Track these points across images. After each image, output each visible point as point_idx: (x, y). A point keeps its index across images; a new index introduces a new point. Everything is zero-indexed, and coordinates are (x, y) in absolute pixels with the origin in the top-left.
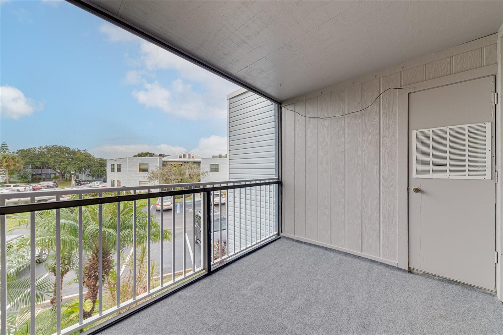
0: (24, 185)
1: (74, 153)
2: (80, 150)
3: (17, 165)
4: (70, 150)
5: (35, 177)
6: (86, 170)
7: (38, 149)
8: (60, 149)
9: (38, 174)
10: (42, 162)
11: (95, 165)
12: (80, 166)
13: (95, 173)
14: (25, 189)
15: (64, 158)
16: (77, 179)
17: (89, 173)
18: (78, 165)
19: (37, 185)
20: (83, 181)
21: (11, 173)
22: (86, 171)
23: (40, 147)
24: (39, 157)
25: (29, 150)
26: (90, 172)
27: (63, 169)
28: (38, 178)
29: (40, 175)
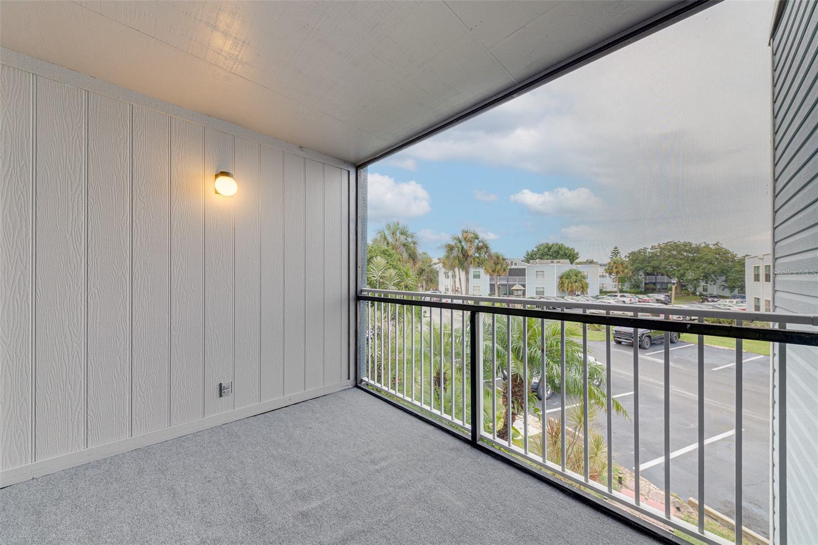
0: (631, 296)
1: (697, 250)
2: (709, 245)
3: (626, 271)
4: (692, 246)
5: (647, 286)
6: (718, 277)
7: (649, 250)
8: (676, 246)
9: (651, 283)
10: (653, 267)
11: (735, 269)
12: (706, 271)
13: (735, 283)
14: (631, 300)
15: (681, 259)
16: (704, 293)
17: (723, 283)
18: (703, 269)
19: (645, 297)
20: (711, 297)
21: (622, 280)
22: (718, 279)
23: (652, 247)
24: (650, 259)
25: (639, 252)
26: (726, 281)
27: (679, 276)
28: (652, 289)
29: (654, 284)
